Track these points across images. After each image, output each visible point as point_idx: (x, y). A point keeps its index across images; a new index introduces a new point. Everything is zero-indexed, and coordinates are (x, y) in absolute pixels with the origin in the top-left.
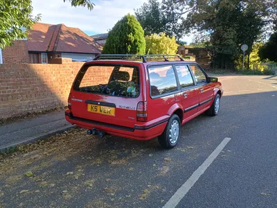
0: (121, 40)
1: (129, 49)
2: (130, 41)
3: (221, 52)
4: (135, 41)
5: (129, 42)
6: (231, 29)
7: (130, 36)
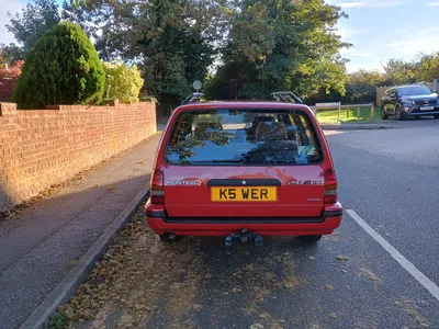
0: (64, 69)
1: (83, 85)
2: (83, 71)
3: (166, 91)
4: (92, 70)
5: (81, 72)
6: (176, 57)
7: (82, 60)
